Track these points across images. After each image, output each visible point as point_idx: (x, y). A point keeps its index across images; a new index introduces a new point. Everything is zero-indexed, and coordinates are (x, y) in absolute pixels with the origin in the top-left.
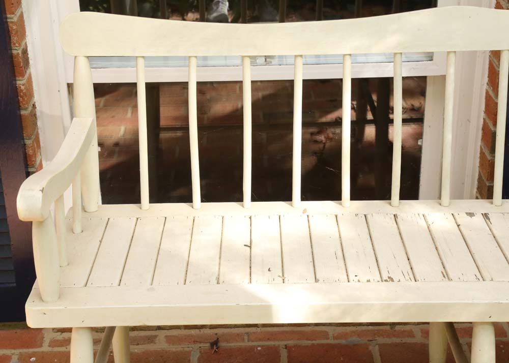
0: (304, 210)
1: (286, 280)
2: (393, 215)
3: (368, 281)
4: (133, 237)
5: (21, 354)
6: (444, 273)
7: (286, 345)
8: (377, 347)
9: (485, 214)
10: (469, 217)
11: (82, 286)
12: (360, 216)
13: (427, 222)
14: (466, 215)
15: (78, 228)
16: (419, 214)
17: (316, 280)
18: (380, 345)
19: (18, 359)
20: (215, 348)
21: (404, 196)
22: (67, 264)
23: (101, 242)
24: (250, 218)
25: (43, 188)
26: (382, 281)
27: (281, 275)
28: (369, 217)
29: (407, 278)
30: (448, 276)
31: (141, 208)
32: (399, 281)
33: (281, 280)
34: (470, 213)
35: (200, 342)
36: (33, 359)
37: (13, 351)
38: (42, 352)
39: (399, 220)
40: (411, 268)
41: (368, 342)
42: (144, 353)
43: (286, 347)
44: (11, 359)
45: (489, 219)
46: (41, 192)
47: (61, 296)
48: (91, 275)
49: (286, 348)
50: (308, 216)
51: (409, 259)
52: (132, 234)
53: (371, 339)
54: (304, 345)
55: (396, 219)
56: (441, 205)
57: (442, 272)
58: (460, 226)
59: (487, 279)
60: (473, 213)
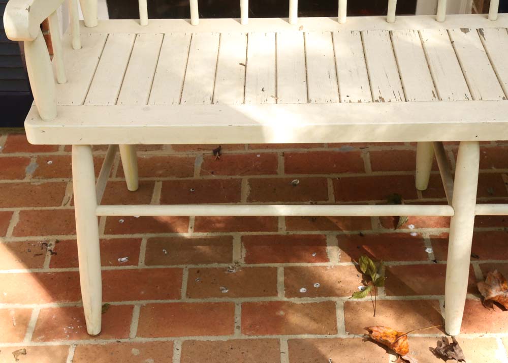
0: (300, 27)
1: (279, 101)
2: (388, 32)
3: (360, 101)
4: (131, 54)
5: (39, 157)
6: (435, 93)
7: (283, 153)
8: (368, 155)
9: (480, 29)
10: (463, 33)
11: (79, 104)
12: (355, 32)
13: (421, 39)
14: (460, 31)
15: (77, 44)
16: (414, 31)
17: (309, 101)
18: (371, 153)
19: (37, 162)
20: (217, 154)
21: (400, 11)
22: (65, 81)
23: (100, 59)
24: (247, 35)
25: (30, 7)
26: (373, 101)
27: (274, 95)
28: (364, 34)
29: (398, 98)
30: (438, 96)
31: (140, 24)
32: (390, 101)
33: (273, 100)
34: (465, 29)
35: (204, 150)
36: (50, 162)
37: (32, 154)
38: (59, 156)
39: (394, 37)
40: (403, 88)
41: (360, 150)
42: (151, 159)
43: (284, 154)
44: (30, 161)
45: (483, 35)
46: (27, 11)
47: (59, 115)
48: (89, 93)
49: (283, 156)
50: (304, 33)
51: (401, 79)
52: (130, 51)
53: (363, 147)
54: (300, 152)
55: (391, 36)
56: (436, 20)
57: (433, 91)
58: (454, 43)
59: (476, 98)
60: (468, 29)
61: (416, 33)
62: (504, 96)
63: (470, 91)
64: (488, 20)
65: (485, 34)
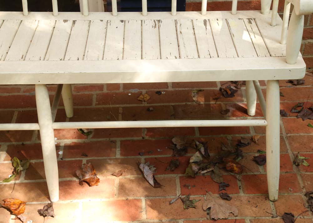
9: (75, 21)
13: (37, 25)
14: (63, 21)
30: (25, 58)
40: (7, 53)
45: (74, 24)
51: (10, 47)
55: (21, 23)
56: (53, 15)
57: (23, 55)
58: (55, 28)
59: (46, 59)
60: (68, 20)
61: (37, 22)
62: (63, 58)
63: (46, 55)
64: (83, 16)
65: (76, 23)
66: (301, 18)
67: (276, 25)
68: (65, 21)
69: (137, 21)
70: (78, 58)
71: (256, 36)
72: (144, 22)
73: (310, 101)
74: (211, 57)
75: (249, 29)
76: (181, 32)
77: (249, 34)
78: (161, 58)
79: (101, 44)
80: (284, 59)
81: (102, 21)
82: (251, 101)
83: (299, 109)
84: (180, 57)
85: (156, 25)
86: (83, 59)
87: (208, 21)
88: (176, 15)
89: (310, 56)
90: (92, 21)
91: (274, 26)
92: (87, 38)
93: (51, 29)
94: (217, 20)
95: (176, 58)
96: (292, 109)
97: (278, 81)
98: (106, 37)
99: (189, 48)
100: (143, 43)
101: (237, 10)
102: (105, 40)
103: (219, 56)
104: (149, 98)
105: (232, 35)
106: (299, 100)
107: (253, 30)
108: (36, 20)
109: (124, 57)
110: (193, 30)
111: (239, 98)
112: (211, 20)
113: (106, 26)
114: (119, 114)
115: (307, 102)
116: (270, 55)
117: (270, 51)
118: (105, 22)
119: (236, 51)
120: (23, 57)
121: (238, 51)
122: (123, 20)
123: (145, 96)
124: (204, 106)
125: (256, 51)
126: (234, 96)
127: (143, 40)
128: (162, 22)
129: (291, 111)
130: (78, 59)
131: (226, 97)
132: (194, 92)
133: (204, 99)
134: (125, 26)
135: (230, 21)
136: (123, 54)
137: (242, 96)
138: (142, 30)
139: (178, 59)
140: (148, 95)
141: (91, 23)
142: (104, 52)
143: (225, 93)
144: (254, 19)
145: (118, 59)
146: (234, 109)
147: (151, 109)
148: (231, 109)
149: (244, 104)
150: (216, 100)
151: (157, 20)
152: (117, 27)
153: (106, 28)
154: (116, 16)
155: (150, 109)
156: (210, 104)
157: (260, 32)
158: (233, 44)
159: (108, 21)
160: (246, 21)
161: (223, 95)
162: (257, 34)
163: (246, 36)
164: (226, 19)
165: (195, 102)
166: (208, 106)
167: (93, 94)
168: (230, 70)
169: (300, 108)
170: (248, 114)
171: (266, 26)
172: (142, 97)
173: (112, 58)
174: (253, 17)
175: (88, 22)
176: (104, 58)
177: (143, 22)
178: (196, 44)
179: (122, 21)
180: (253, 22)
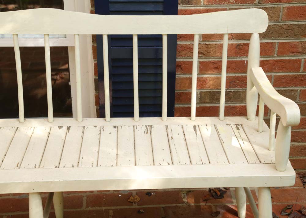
2: (16, 128)
9: (69, 127)
30: (20, 166)
40: (3, 161)
51: (5, 156)
55: (16, 130)
56: (48, 121)
57: (18, 163)
58: (50, 135)
59: (41, 167)
60: (63, 126)
61: (33, 128)
62: (57, 165)
63: (41, 162)
64: (77, 122)
65: (70, 129)
66: (288, 129)
67: (263, 131)
68: (60, 127)
69: (129, 126)
70: (73, 165)
71: (245, 142)
72: (137, 127)
73: (298, 203)
74: (203, 164)
75: (238, 135)
76: (172, 138)
77: (238, 140)
78: (154, 165)
79: (95, 150)
80: (274, 166)
81: (95, 126)
82: (241, 203)
83: (288, 212)
84: (172, 163)
85: (147, 130)
86: (78, 166)
87: (197, 126)
88: (167, 120)
89: (295, 158)
90: (86, 127)
91: (261, 132)
92: (82, 144)
93: (47, 135)
94: (206, 125)
95: (169, 164)
96: (282, 212)
97: (269, 188)
98: (99, 143)
99: (181, 155)
100: (136, 149)
101: (224, 116)
102: (99, 146)
103: (211, 162)
104: (139, 199)
105: (221, 142)
106: (288, 202)
107: (242, 136)
108: (31, 127)
109: (118, 164)
110: (184, 135)
111: (229, 199)
112: (200, 126)
113: (99, 132)
114: (110, 217)
115: (296, 204)
116: (260, 162)
117: (259, 158)
118: (98, 127)
119: (227, 157)
120: (18, 165)
121: (228, 157)
122: (116, 125)
123: (135, 198)
124: (194, 207)
125: (246, 157)
126: (224, 197)
127: (136, 145)
128: (153, 127)
129: (281, 213)
130: (73, 167)
131: (216, 199)
132: (183, 193)
133: (194, 200)
134: (117, 132)
135: (219, 127)
136: (117, 160)
137: (231, 197)
138: (134, 135)
139: (171, 166)
140: (138, 196)
141: (85, 129)
142: (98, 158)
143: (214, 194)
144: (241, 125)
145: (112, 166)
146: (224, 211)
147: (142, 211)
148: (222, 211)
149: (234, 206)
150: (206, 202)
151: (148, 126)
152: (110, 133)
153: (100, 134)
154: (109, 122)
155: (140, 211)
156: (200, 206)
157: (248, 139)
158: (223, 150)
159: (102, 127)
160: (234, 127)
161: (213, 196)
162: (246, 140)
163: (235, 142)
164: (214, 125)
165: (185, 203)
166: (198, 207)
167: (83, 196)
168: (222, 177)
169: (289, 210)
170: (239, 217)
171: (253, 133)
172: (132, 198)
173: (106, 165)
174: (240, 123)
175: (82, 128)
176: (99, 165)
177: (135, 128)
178: (188, 150)
179: (115, 127)
180: (240, 127)
